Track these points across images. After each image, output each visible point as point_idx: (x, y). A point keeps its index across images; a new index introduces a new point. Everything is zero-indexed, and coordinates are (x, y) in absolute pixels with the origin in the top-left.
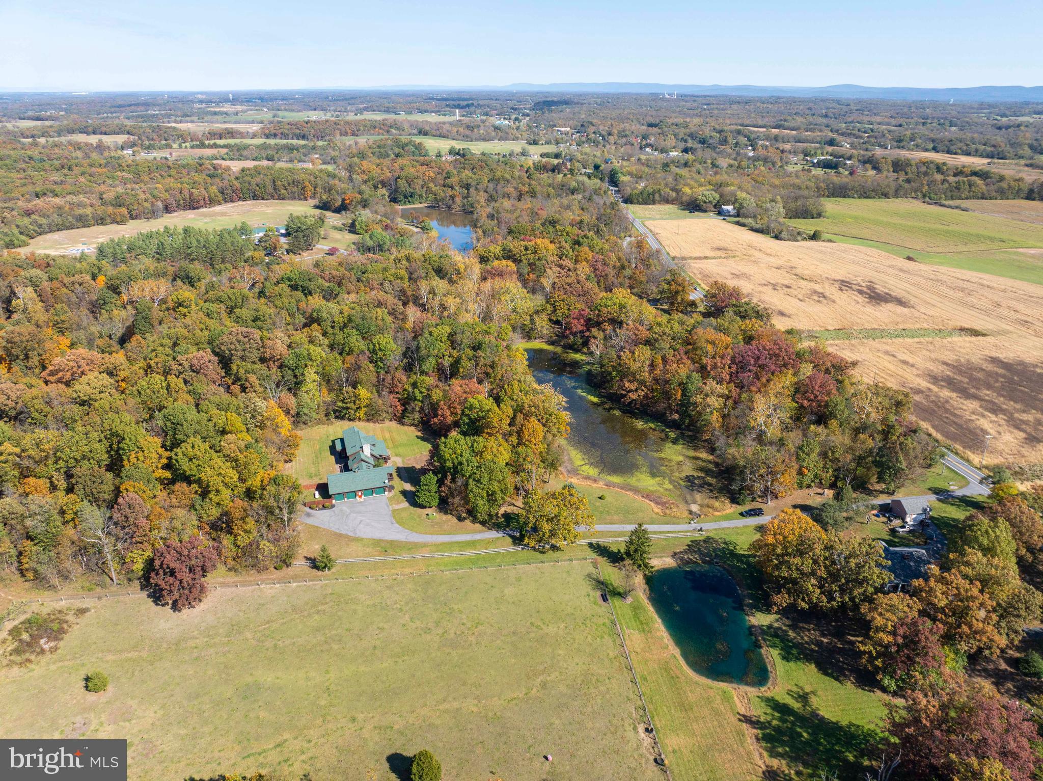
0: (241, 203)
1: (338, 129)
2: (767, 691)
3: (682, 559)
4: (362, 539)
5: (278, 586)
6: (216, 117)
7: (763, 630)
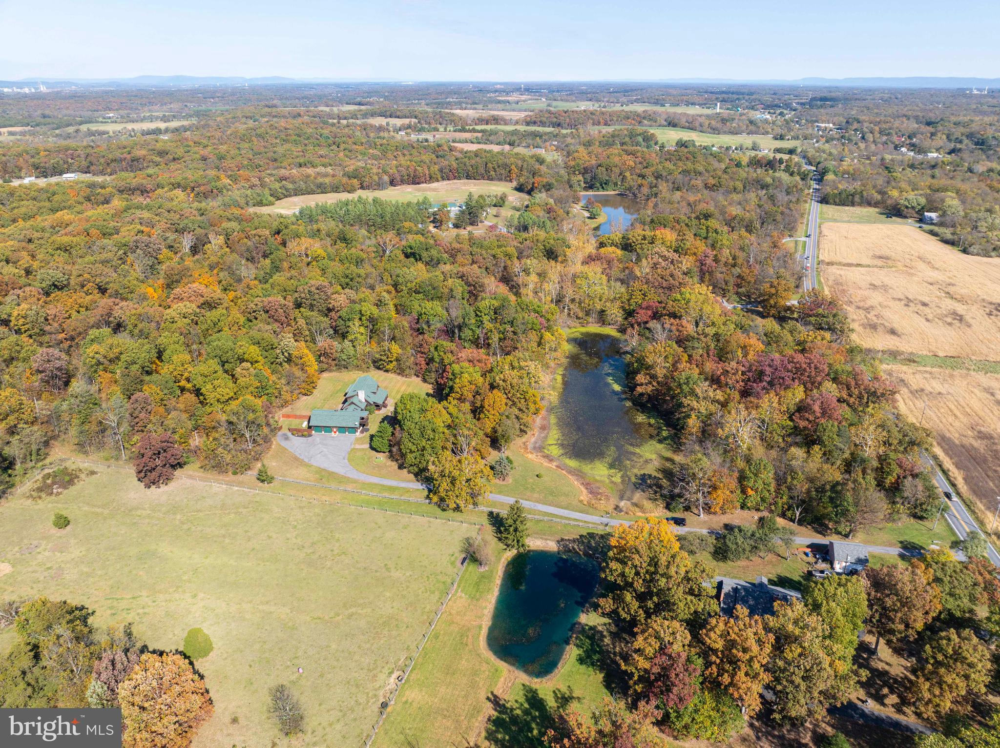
0: (455, 181)
1: (592, 119)
2: (536, 683)
3: (565, 546)
4: (311, 466)
5: (224, 486)
6: (499, 105)
7: (583, 629)
